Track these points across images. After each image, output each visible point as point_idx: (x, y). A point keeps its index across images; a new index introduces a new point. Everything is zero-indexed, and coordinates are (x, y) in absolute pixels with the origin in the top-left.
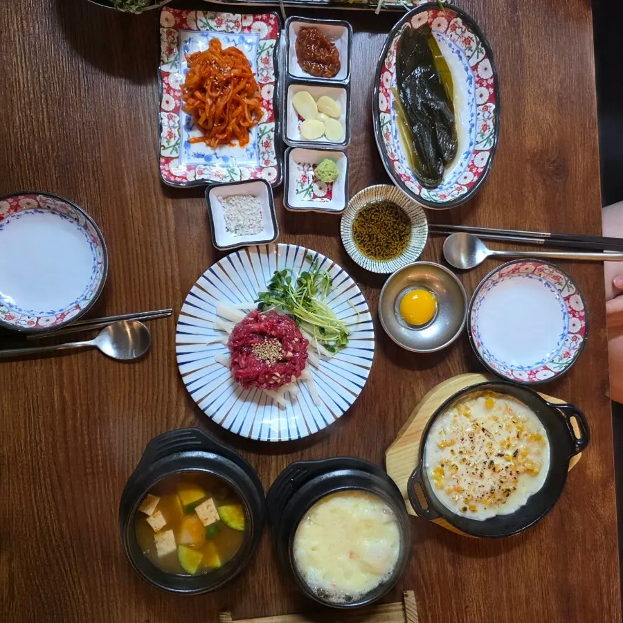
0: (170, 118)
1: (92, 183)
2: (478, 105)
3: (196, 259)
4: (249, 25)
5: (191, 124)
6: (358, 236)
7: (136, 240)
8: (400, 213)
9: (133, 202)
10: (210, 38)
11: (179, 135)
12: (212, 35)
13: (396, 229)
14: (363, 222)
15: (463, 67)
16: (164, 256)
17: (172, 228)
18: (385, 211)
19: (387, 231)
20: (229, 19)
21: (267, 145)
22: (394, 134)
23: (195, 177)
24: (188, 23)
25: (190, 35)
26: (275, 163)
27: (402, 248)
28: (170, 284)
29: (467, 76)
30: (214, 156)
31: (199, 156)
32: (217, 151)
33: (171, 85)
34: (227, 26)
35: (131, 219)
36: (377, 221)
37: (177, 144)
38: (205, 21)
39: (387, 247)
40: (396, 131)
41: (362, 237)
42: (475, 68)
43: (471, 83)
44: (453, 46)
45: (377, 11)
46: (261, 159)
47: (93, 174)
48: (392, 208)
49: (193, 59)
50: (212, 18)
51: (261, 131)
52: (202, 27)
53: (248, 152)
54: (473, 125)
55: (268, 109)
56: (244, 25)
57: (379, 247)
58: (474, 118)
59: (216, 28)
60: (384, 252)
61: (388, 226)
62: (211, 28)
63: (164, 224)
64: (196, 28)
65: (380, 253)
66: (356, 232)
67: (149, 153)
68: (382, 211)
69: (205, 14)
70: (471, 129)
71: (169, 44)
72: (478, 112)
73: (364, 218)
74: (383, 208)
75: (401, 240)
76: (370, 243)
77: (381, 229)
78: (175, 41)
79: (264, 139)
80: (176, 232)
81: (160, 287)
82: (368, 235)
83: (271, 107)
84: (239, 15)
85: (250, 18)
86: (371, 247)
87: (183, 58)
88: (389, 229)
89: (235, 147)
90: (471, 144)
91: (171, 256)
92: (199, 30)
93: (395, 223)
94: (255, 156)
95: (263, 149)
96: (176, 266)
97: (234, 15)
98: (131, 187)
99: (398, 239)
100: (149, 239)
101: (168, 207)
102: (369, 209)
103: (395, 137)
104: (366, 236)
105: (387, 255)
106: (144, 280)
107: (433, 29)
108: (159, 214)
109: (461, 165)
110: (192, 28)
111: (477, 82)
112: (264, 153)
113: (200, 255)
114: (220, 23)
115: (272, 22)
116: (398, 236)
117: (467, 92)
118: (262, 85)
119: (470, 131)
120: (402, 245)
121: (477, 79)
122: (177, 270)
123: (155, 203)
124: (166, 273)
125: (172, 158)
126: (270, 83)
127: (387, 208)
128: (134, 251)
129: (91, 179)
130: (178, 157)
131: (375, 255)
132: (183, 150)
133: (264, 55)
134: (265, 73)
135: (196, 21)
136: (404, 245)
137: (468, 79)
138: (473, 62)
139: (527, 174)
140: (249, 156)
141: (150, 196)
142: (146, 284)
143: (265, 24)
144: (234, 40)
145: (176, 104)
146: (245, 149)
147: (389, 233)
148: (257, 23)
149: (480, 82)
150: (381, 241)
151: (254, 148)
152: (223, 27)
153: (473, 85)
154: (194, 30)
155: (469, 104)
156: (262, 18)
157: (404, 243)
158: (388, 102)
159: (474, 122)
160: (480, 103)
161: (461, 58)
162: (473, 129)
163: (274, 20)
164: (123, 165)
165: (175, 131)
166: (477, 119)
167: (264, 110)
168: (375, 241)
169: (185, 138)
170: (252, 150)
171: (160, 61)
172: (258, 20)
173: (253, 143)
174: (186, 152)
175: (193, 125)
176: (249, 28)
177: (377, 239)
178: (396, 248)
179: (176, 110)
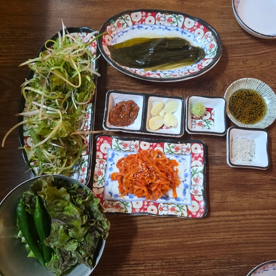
0: (162, 209)
1: (202, 265)
2: (155, 24)
3: (249, 199)
4: (102, 154)
5: (165, 196)
6: (251, 121)
7: (238, 238)
8: (236, 94)
9: (214, 237)
10: (110, 180)
11: (172, 204)
12: (107, 179)
13: (245, 98)
14: (242, 117)
15: (132, 30)
16: (247, 219)
17: (230, 213)
18: (235, 103)
19: (246, 103)
20: (98, 166)
21: (177, 149)
22: (171, 72)
23: (199, 196)
24: (99, 194)
25: (107, 193)
26: (189, 144)
27: (257, 95)
28: (265, 217)
29: (137, 29)
30: (184, 182)
31: (185, 192)
32: (181, 180)
33: (141, 207)
34: (103, 168)
35: (225, 240)
36: (241, 109)
37: (178, 206)
38: (98, 182)
39: (256, 104)
40: (169, 71)
41: (251, 118)
42: (134, 23)
43: (141, 27)
44: (119, 34)
45: (99, 75)
46: (186, 153)
47: (196, 263)
48: (233, 99)
49: (122, 192)
50: (97, 178)
51: (168, 152)
52: (102, 185)
53: (181, 160)
54: (166, 28)
55: (156, 146)
56: (102, 158)
57: (257, 109)
58: (162, 27)
59: (103, 176)
60: (259, 105)
61: (243, 103)
62: (103, 179)
63: (226, 218)
64: (103, 189)
65: (260, 108)
66: (248, 121)
67: (182, 225)
68: (234, 105)
69: (95, 182)
70: (168, 29)
71: (114, 206)
72: (159, 24)
73: (239, 116)
74: (233, 104)
75: (252, 95)
76: (255, 114)
77: (245, 107)
78: (111, 203)
79: (173, 150)
80: (232, 211)
81: (267, 223)
82: (250, 115)
83: (155, 144)
84: (97, 160)
85: (98, 153)
86: (257, 113)
87: (121, 198)
88: (245, 101)
89: (178, 169)
90: (177, 30)
91: (247, 215)
92: (104, 186)
93: (241, 98)
94: (184, 157)
95: (180, 152)
96: (253, 212)
97: (96, 163)
98: (203, 239)
99: (251, 97)
100: (237, 229)
101: (216, 215)
102: (234, 113)
103: (173, 72)
104: (250, 116)
105: (262, 104)
106: (264, 234)
107: (110, 45)
108: (220, 221)
109: (189, 36)
110: (103, 191)
111: (142, 23)
112: (182, 151)
113: (245, 196)
114: (100, 173)
115: (102, 139)
116: (249, 97)
117: (146, 30)
118: (140, 149)
119: (169, 30)
120: (255, 95)
121: (140, 22)
122: (256, 211)
123: (214, 224)
124: (258, 219)
125: (188, 210)
126: (139, 144)
127: (233, 102)
128: (245, 239)
129: (200, 265)
130: (187, 206)
131: (262, 111)
132: (181, 202)
133: (121, 147)
134: (133, 147)
135: (98, 188)
136: (255, 94)
137: (139, 28)
138: (130, 23)
139: (190, 4)
140: (184, 160)
141: (209, 226)
142: (266, 232)
143: (102, 144)
144: (111, 165)
145: (153, 205)
146: (180, 163)
147: (248, 102)
148: (101, 150)
149: (142, 21)
150: (253, 107)
151: (178, 157)
152: (103, 171)
153: (143, 26)
154: (104, 190)
155: (153, 30)
156: (98, 146)
157: (254, 94)
158: (153, 74)
159: (164, 27)
160: (154, 22)
161: (126, 31)
162: (168, 28)
163: (101, 138)
164: (190, 243)
165: (170, 207)
166: (163, 25)
167: (156, 149)
168: (253, 111)
169: (174, 201)
170: (180, 158)
171: (125, 214)
172: (99, 149)
173: (175, 158)
174: (183, 201)
175: (165, 194)
176: (104, 154)
177: (252, 109)
178: (257, 98)
179: (156, 205)
